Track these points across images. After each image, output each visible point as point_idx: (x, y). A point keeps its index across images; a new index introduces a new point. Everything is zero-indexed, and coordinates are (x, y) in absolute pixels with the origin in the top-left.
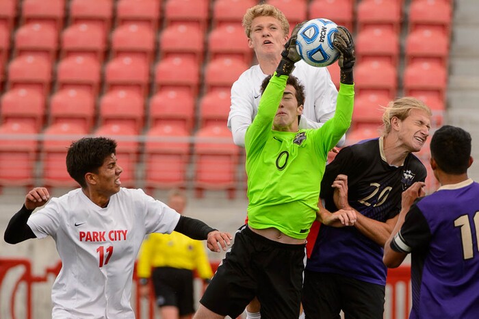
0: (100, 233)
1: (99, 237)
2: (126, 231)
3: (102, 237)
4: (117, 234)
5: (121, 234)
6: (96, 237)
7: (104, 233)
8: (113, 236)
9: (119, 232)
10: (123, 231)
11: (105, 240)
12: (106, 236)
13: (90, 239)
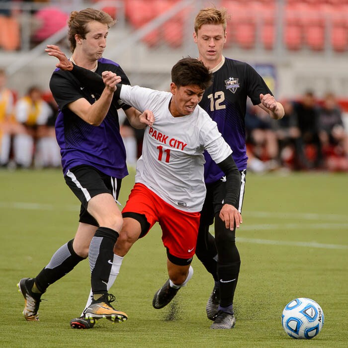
0: (164, 136)
1: (162, 139)
2: (186, 145)
3: (164, 140)
4: (177, 143)
5: (181, 145)
6: (160, 137)
7: (167, 137)
8: (173, 143)
9: (179, 143)
10: (183, 144)
11: (165, 143)
12: (168, 141)
13: (155, 136)
